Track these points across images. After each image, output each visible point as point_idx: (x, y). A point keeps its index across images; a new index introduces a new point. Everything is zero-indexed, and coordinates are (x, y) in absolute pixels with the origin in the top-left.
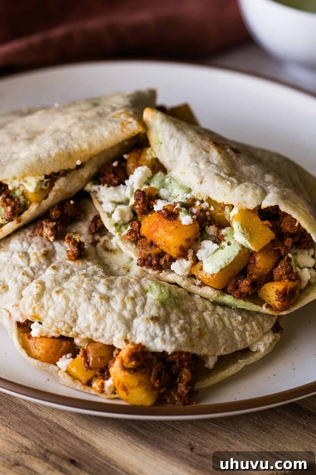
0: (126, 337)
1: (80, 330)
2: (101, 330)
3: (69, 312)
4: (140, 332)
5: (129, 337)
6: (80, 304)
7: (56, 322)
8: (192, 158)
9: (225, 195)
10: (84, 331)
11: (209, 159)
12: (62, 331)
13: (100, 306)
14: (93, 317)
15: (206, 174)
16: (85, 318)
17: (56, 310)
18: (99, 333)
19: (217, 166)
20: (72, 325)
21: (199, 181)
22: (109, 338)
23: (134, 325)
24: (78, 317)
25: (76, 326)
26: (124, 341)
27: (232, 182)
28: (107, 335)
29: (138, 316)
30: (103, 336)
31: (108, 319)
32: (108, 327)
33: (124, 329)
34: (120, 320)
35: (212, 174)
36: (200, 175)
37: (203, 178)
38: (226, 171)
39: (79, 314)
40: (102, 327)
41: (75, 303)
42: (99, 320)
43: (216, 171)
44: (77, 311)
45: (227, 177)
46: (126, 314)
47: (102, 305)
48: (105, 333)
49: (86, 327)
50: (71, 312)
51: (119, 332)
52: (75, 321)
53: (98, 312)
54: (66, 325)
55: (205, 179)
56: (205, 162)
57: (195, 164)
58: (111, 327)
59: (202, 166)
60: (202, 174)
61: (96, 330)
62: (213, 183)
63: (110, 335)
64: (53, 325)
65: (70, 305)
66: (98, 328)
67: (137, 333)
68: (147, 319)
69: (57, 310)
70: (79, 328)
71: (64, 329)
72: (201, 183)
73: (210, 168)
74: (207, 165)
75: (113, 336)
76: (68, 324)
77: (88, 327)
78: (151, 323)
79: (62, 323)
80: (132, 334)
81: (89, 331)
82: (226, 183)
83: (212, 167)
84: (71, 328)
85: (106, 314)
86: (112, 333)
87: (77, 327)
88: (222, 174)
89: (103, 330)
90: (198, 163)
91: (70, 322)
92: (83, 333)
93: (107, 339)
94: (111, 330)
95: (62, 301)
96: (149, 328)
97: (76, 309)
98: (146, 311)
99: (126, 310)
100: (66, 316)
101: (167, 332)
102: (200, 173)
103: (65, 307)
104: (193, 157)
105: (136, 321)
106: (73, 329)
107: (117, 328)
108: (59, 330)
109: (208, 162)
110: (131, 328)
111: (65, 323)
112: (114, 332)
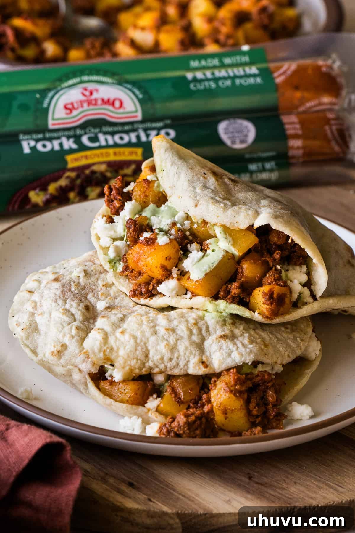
0: (202, 360)
1: (154, 364)
2: (175, 359)
3: (139, 348)
4: (214, 352)
5: (204, 359)
6: (148, 339)
7: (129, 360)
8: (189, 183)
9: (218, 217)
10: (158, 364)
11: (206, 184)
12: (136, 368)
13: (169, 337)
14: (165, 347)
15: (201, 198)
16: (156, 350)
17: (126, 348)
18: (174, 362)
19: (213, 190)
20: (144, 361)
21: (195, 204)
22: (185, 365)
23: (205, 347)
24: (149, 351)
25: (148, 361)
26: (201, 364)
27: (225, 205)
28: (182, 364)
29: (207, 338)
30: (178, 364)
31: (180, 346)
32: (182, 353)
33: (197, 353)
34: (193, 345)
35: (207, 198)
36: (195, 199)
37: (198, 201)
38: (221, 196)
39: (149, 348)
40: (176, 355)
41: (143, 339)
42: (171, 349)
43: (211, 195)
44: (147, 345)
45: (221, 200)
46: (195, 338)
47: (170, 335)
48: (180, 361)
49: (160, 359)
50: (142, 348)
51: (194, 357)
52: (147, 356)
53: (169, 342)
54: (139, 361)
55: (200, 202)
56: (202, 187)
57: (192, 189)
58: (185, 354)
59: (198, 190)
60: (198, 198)
61: (171, 360)
62: (208, 206)
63: (185, 362)
64: (127, 364)
65: (138, 341)
66: (172, 357)
67: (212, 354)
68: (217, 339)
69: (128, 349)
70: (152, 361)
71: (137, 366)
72: (196, 206)
73: (206, 192)
74: (203, 189)
75: (188, 361)
76: (140, 360)
77: (162, 359)
78: (222, 341)
79: (135, 361)
80: (207, 356)
81: (163, 363)
82: (219, 205)
83: (208, 192)
84: (144, 364)
85: (177, 342)
86: (187, 359)
87: (150, 361)
88: (217, 198)
89: (178, 358)
90: (195, 188)
91: (143, 358)
92: (157, 367)
93: (182, 367)
94: (186, 356)
95: (130, 339)
96: (222, 346)
97: (145, 344)
98: (212, 333)
99: (194, 335)
100: (138, 352)
101: (240, 345)
102: (196, 197)
103: (135, 344)
104: (191, 182)
105: (207, 344)
106: (147, 364)
107: (191, 353)
108: (133, 368)
109: (205, 187)
110: (204, 351)
111: (137, 359)
112: (189, 357)
